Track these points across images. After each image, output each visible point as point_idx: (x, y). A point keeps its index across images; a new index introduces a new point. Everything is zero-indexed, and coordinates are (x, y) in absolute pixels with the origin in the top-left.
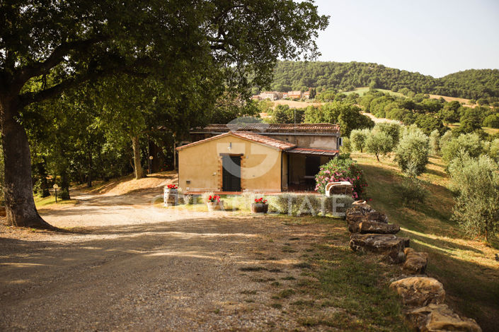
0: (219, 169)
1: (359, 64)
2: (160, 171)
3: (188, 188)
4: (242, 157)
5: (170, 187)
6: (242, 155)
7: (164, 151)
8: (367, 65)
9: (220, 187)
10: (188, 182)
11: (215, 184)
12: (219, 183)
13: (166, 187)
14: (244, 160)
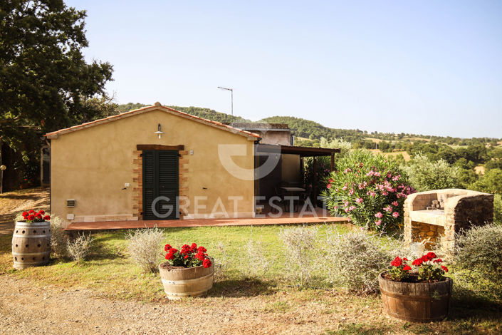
0: (136, 176)
1: (196, 109)
2: (17, 189)
3: (70, 216)
4: (181, 152)
5: (30, 216)
6: (182, 147)
7: (25, 158)
8: (202, 110)
9: (137, 211)
10: (71, 204)
11: (126, 206)
12: (136, 203)
13: (21, 217)
14: (185, 157)
